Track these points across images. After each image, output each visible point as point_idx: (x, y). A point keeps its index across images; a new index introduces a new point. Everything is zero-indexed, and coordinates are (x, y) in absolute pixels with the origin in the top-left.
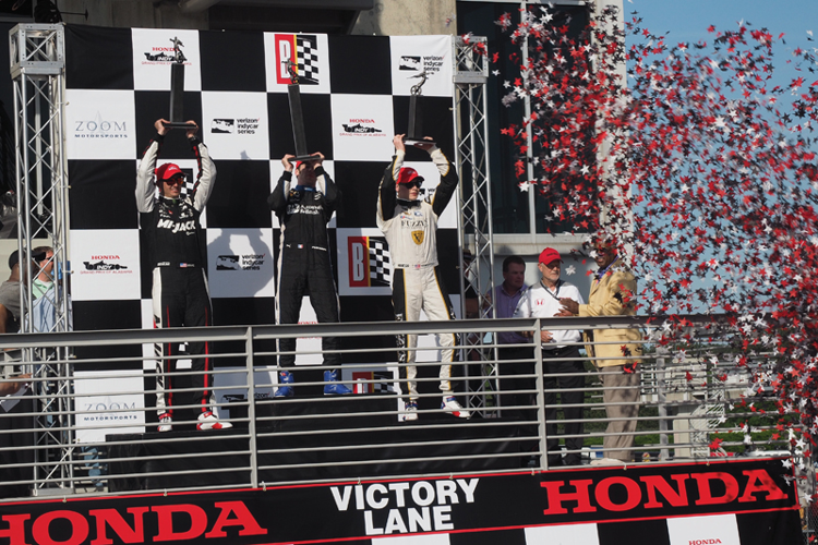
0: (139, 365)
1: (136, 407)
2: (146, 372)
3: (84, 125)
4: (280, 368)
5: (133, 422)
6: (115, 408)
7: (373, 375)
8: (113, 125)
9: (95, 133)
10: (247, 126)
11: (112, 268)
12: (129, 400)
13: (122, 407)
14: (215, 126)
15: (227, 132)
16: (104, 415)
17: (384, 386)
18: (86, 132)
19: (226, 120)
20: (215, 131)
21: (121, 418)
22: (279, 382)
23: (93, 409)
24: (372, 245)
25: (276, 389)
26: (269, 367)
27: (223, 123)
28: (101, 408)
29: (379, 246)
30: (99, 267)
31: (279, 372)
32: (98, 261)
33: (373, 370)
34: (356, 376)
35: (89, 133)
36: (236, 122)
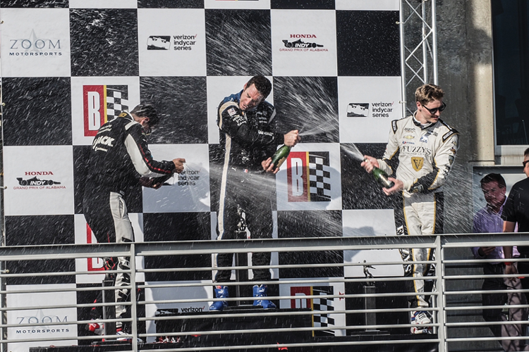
0: (71, 279)
1: (69, 320)
2: (79, 286)
3: (19, 43)
4: (216, 284)
5: (65, 335)
6: (47, 321)
7: (312, 290)
8: (47, 43)
9: (29, 51)
10: (184, 43)
11: (46, 184)
12: (61, 314)
13: (54, 321)
14: (151, 42)
15: (163, 49)
16: (36, 328)
17: (323, 301)
18: (21, 50)
19: (162, 37)
20: (151, 48)
21: (53, 331)
22: (214, 297)
23: (25, 322)
24: (312, 160)
25: (210, 304)
26: (204, 282)
27: (160, 40)
28: (34, 321)
29: (319, 161)
30: (32, 182)
31: (214, 287)
32: (32, 177)
33: (311, 285)
34: (294, 291)
35: (24, 51)
36: (172, 39)
